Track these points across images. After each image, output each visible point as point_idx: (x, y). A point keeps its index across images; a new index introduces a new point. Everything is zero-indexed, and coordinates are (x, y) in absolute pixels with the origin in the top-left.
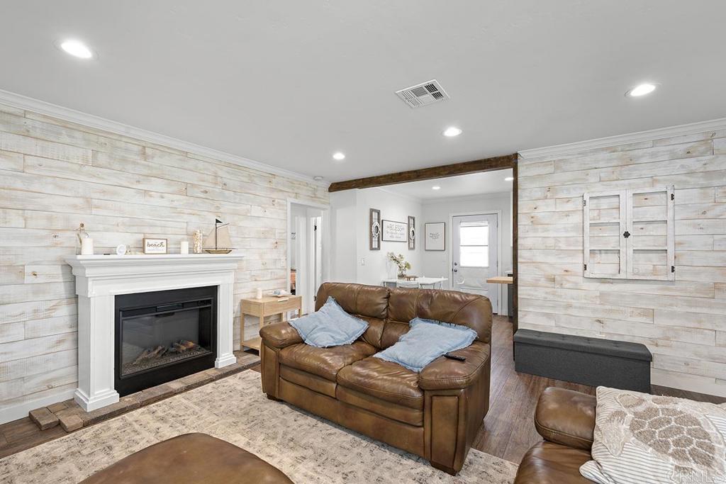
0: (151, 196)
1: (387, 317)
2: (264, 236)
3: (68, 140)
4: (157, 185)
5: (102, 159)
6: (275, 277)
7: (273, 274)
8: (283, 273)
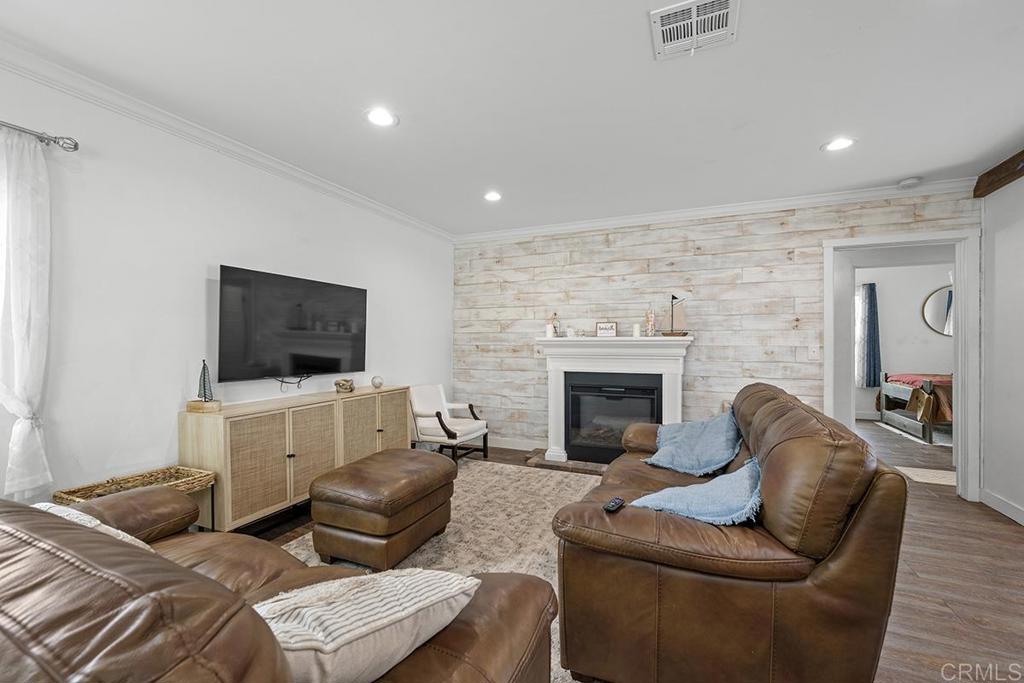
0: (614, 281)
2: (769, 310)
6: (794, 375)
7: (789, 370)
8: (813, 370)
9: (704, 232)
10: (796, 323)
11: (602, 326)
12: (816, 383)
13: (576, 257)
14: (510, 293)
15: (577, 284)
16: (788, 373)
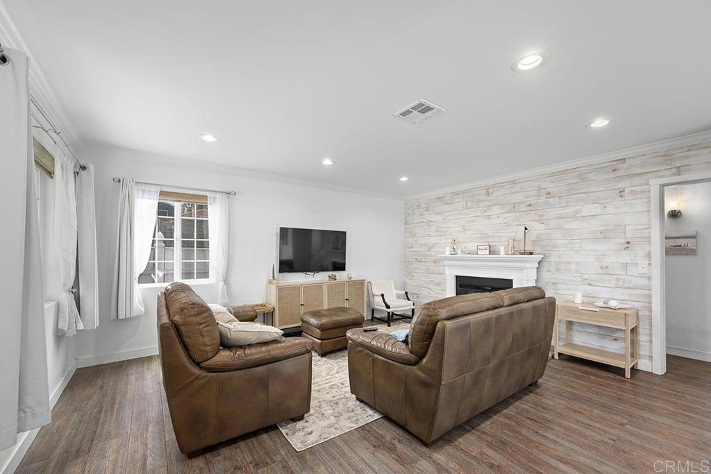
2: (604, 235)
3: (457, 200)
4: (496, 210)
6: (626, 285)
7: (620, 281)
8: (643, 282)
9: (553, 181)
10: (627, 245)
11: (481, 247)
12: (646, 292)
13: (469, 204)
14: (433, 228)
15: (470, 222)
16: (620, 282)
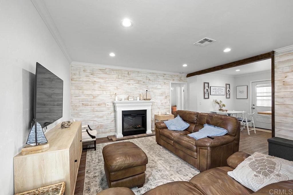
0: (130, 85)
1: (197, 123)
2: (162, 94)
3: (113, 73)
4: (132, 82)
5: (120, 77)
7: (165, 107)
8: (169, 107)
9: (150, 76)
10: (166, 97)
11: (130, 97)
14: (97, 86)
